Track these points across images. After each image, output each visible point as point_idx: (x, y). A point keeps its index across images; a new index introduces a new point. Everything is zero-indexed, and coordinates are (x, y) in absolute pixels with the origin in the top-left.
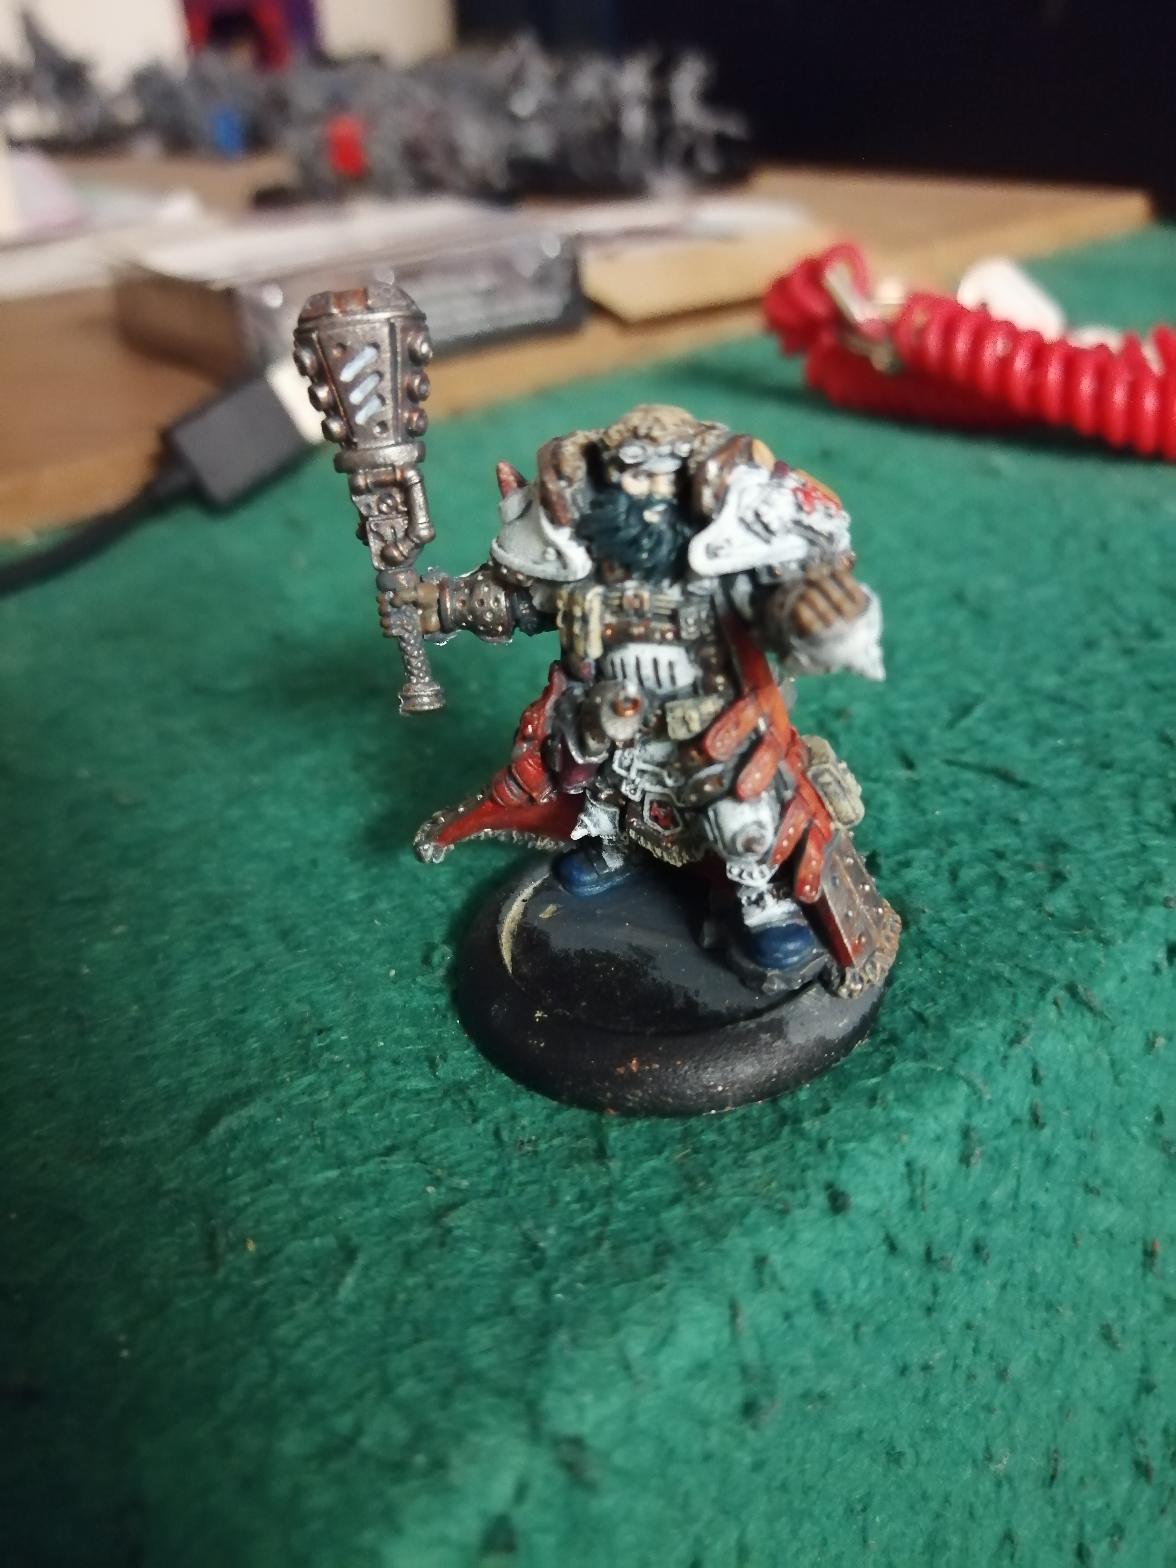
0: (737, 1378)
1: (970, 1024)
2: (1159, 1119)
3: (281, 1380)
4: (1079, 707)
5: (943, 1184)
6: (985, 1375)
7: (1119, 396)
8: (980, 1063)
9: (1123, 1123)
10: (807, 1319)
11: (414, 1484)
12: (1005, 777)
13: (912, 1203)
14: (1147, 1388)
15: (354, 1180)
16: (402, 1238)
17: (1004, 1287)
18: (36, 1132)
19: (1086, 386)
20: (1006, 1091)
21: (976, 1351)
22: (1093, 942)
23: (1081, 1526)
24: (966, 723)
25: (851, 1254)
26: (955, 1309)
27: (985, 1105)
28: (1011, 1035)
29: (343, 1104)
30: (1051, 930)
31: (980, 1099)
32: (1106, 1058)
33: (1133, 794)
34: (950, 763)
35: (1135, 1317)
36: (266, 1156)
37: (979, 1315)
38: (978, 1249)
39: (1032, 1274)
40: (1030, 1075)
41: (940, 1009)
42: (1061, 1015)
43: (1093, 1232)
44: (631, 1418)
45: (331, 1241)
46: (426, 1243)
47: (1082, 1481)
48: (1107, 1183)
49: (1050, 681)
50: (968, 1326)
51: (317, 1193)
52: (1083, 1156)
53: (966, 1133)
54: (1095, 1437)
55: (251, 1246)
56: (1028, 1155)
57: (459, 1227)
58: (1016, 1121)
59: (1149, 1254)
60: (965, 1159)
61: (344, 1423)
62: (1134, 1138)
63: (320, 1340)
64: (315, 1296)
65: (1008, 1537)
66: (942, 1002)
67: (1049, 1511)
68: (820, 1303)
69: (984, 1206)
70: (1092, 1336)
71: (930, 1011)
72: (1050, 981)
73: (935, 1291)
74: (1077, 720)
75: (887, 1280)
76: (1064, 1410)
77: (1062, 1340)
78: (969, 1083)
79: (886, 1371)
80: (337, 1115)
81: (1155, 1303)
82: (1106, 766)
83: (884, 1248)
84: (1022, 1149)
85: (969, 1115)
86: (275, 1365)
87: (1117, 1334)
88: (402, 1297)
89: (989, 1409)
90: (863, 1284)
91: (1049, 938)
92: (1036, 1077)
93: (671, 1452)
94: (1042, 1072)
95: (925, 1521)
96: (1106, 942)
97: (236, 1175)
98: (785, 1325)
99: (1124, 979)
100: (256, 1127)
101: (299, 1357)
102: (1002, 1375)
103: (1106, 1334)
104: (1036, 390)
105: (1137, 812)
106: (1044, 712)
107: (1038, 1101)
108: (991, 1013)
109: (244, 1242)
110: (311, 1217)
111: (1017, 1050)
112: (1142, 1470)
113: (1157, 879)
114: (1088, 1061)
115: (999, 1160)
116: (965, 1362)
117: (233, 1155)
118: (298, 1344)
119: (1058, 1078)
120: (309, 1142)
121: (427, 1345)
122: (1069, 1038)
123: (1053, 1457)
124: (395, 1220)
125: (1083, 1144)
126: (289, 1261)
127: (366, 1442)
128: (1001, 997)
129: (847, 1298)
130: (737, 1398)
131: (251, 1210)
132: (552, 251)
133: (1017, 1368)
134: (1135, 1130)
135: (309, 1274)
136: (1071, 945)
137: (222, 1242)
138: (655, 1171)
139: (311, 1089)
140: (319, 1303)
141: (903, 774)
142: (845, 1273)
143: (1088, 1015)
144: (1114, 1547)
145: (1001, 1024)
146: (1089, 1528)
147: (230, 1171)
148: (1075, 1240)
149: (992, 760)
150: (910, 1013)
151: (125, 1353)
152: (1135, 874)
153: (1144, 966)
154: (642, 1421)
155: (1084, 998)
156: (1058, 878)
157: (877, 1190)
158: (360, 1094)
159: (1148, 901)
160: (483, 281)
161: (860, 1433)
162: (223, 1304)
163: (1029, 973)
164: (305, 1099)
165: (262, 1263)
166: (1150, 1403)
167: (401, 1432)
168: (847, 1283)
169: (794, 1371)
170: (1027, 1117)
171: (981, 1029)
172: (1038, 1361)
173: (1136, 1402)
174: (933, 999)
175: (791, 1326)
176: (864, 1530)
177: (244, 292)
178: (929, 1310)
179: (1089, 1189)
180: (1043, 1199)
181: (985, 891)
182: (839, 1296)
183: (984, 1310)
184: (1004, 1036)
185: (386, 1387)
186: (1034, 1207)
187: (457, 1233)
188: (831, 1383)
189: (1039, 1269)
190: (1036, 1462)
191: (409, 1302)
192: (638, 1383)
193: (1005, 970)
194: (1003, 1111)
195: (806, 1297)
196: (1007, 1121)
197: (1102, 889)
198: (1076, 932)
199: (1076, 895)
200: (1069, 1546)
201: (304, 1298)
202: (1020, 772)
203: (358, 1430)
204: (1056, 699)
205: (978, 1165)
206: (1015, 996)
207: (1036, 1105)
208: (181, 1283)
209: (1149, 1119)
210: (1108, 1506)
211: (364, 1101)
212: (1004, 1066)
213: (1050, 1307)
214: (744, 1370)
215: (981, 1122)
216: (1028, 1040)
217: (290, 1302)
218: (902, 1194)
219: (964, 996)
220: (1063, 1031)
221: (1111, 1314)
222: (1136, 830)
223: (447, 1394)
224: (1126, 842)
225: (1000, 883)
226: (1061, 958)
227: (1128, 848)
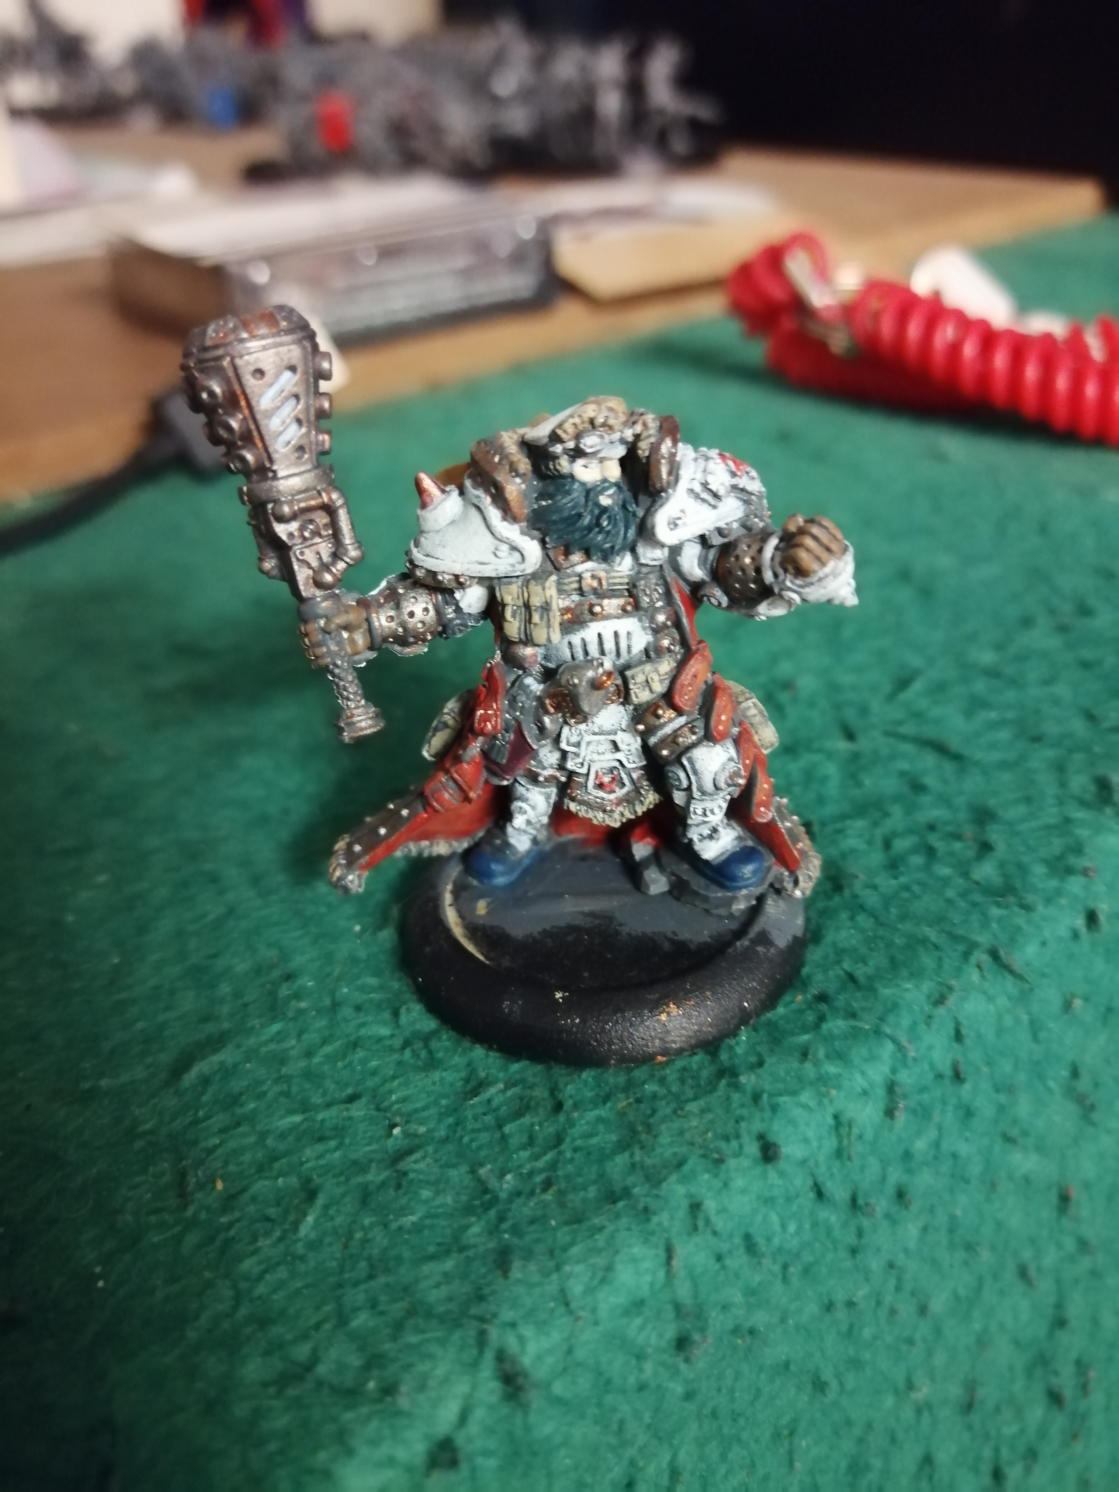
0: (671, 1315)
1: (898, 986)
2: (1075, 1073)
3: (243, 1311)
4: (1013, 682)
5: (869, 1135)
6: (906, 1310)
7: (1062, 383)
8: (906, 1022)
9: (1041, 1078)
10: (738, 1260)
11: (364, 1410)
12: (940, 748)
13: (839, 1153)
14: (1060, 1323)
15: (317, 1126)
16: (360, 1179)
17: (925, 1229)
18: (21, 1074)
19: (1031, 372)
20: (930, 1048)
21: (898, 1289)
22: (1016, 909)
23: (997, 1450)
24: (907, 695)
25: (781, 1200)
26: (879, 1250)
27: (910, 1062)
28: (936, 995)
29: (309, 1054)
30: (978, 897)
31: (905, 1056)
32: (1025, 1017)
33: (1060, 768)
34: (888, 734)
35: (1050, 1258)
36: (234, 1100)
37: (902, 1256)
38: (901, 1195)
39: (953, 1218)
40: (952, 1033)
41: (870, 970)
42: (983, 977)
43: (1010, 1178)
44: (570, 1351)
45: (294, 1181)
46: (384, 1184)
47: (998, 1409)
48: (1025, 1134)
49: (987, 657)
50: (891, 1265)
51: (282, 1136)
52: (1001, 1109)
53: (891, 1088)
54: (1011, 1368)
55: (220, 1185)
56: (950, 1108)
57: (415, 1171)
58: (939, 1076)
59: (1064, 1199)
60: (890, 1113)
61: (302, 1352)
62: (1051, 1092)
63: (281, 1273)
64: (278, 1233)
65: (928, 1460)
66: (872, 963)
67: (966, 1436)
68: (750, 1245)
69: (907, 1156)
70: (1010, 1275)
71: (861, 972)
72: (972, 946)
73: (860, 1233)
74: (1010, 695)
75: (815, 1225)
76: (982, 1342)
77: (980, 1279)
78: (894, 1041)
79: (813, 1308)
80: (302, 1064)
81: (1070, 1244)
82: (1037, 739)
83: (812, 1195)
84: (944, 1102)
85: (894, 1071)
86: (238, 1298)
87: (1032, 1272)
88: (358, 1235)
89: (910, 1342)
90: (792, 1228)
91: (974, 904)
92: (958, 1036)
93: (608, 1382)
94: (964, 1031)
95: (848, 1446)
96: (1027, 908)
97: (207, 1118)
98: (717, 1266)
99: (1044, 944)
100: (227, 1072)
101: (261, 1289)
102: (923, 1310)
103: (1023, 1273)
104: (985, 377)
105: (1063, 784)
106: (980, 686)
107: (961, 1059)
108: (917, 975)
109: (214, 1182)
110: (276, 1159)
111: (941, 1011)
112: (1055, 1398)
113: (1078, 849)
114: (1008, 1021)
115: (922, 1113)
116: (888, 1299)
117: (205, 1098)
118: (260, 1277)
119: (979, 1036)
120: (277, 1089)
121: (382, 1280)
122: (990, 999)
123: (971, 1386)
124: (355, 1163)
125: (1002, 1098)
126: (254, 1199)
127: (321, 1369)
128: (927, 960)
129: (776, 1241)
130: (670, 1332)
131: (219, 1151)
132: (527, 233)
133: (938, 1304)
134: (1052, 1084)
135: (272, 1212)
136: (995, 912)
137: (192, 1180)
138: (600, 1120)
139: (279, 1037)
140: (281, 1239)
141: (842, 745)
142: (774, 1218)
143: (1009, 978)
144: (1028, 1470)
145: (927, 986)
146: (1004, 1452)
147: (201, 1113)
148: (993, 1186)
149: (929, 731)
150: (842, 973)
151: (101, 1284)
152: (1057, 845)
153: (1063, 931)
154: (580, 1354)
155: (1005, 961)
156: (985, 848)
157: (806, 1141)
158: (325, 1042)
159: (1070, 871)
160: (462, 261)
161: (787, 1365)
162: (192, 1239)
163: (955, 938)
164: (272, 1047)
165: (229, 1200)
166: (1063, 1337)
167: (355, 1361)
168: (777, 1227)
169: (725, 1308)
170: (949, 1073)
171: (907, 990)
172: (957, 1298)
173: (1051, 1334)
174: (864, 961)
175: (724, 1267)
176: (790, 1453)
177: (233, 267)
178: (854, 1251)
179: (1008, 1139)
180: (964, 1149)
181: (917, 860)
182: (769, 1239)
183: (906, 1251)
184: (929, 997)
185: (342, 1320)
186: (955, 1156)
187: (412, 1176)
188: (760, 1319)
189: (959, 1213)
190: (955, 1391)
191: (365, 1241)
192: (577, 1319)
193: (931, 934)
194: (926, 1067)
195: (738, 1240)
196: (931, 1076)
197: (1026, 859)
198: (1000, 899)
199: (1002, 865)
200: (986, 1469)
201: (267, 1234)
202: (955, 744)
203: (314, 1359)
204: (992, 673)
205: (901, 1117)
206: (940, 959)
207: (958, 1062)
208: (153, 1219)
209: (1065, 1073)
210: (1022, 1431)
211: (328, 1049)
212: (928, 1025)
213: (970, 1247)
214: (678, 1308)
215: (906, 1078)
216: (951, 1000)
217: (255, 1238)
218: (830, 1144)
219: (893, 960)
220: (985, 993)
221: (1027, 1255)
222: (1060, 802)
223: (398, 1327)
224: (1051, 815)
225: (931, 852)
226: (985, 924)
227: (1052, 821)
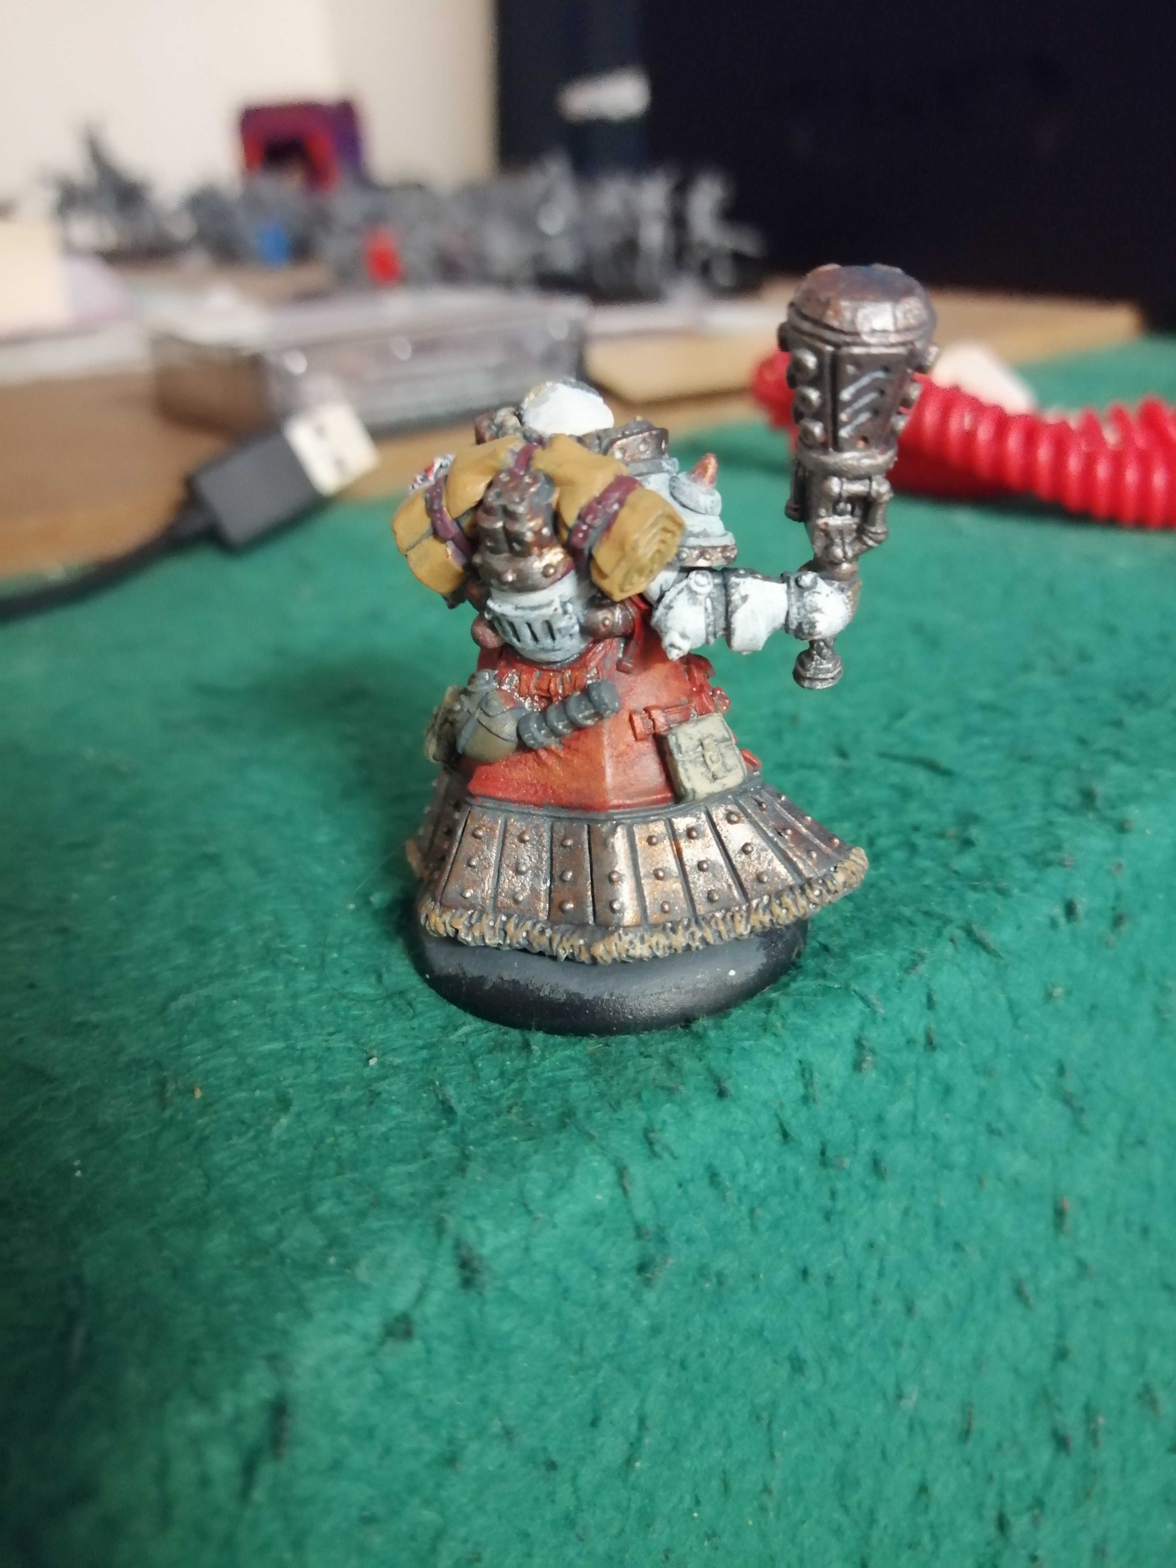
0: (631, 1233)
1: (869, 953)
2: (1061, 1071)
3: (213, 1196)
4: (1009, 714)
5: (836, 1083)
6: (892, 1306)
7: (1074, 464)
8: (877, 984)
9: (1026, 1070)
10: (701, 1191)
11: (325, 1280)
12: (932, 767)
13: (806, 1099)
14: (1062, 1354)
15: (297, 1053)
16: (335, 1096)
17: (906, 1212)
18: (17, 1015)
19: (1044, 453)
20: (901, 1010)
21: (881, 1274)
22: (992, 893)
23: (1001, 1495)
24: (901, 724)
25: (746, 1137)
26: (857, 1224)
27: (879, 1020)
28: (908, 964)
29: (295, 996)
30: (955, 883)
31: (874, 1012)
32: (1002, 998)
33: (1048, 783)
34: (883, 755)
35: (1048, 1279)
36: (220, 1028)
37: (883, 1238)
38: (876, 1166)
39: (936, 1207)
40: (924, 1000)
41: (843, 942)
42: (956, 949)
43: (999, 1177)
44: (527, 1249)
45: (270, 1094)
46: (357, 1103)
47: (999, 1446)
48: (1012, 1129)
49: (985, 694)
50: (871, 1245)
51: (263, 1057)
52: (982, 1094)
53: (859, 1043)
54: (1012, 1401)
55: (198, 1094)
56: (925, 1080)
57: (388, 1092)
58: (910, 1042)
59: (1060, 1214)
60: (857, 1066)
61: (269, 1230)
62: (1036, 1086)
63: (252, 1167)
64: (251, 1133)
65: (923, 1489)
66: (846, 936)
67: (966, 1471)
68: (713, 1177)
69: (880, 1119)
70: (1004, 1291)
71: (835, 943)
72: (947, 921)
73: (833, 1195)
74: (1006, 724)
75: (781, 1169)
76: (978, 1363)
77: (972, 1285)
78: (864, 999)
79: (785, 1273)
80: (287, 1004)
81: (1069, 1267)
82: (1026, 759)
83: (778, 1137)
84: (918, 1071)
85: (862, 1027)
86: (209, 1185)
87: (1029, 1289)
88: (330, 1140)
89: (898, 1344)
90: (758, 1166)
91: (951, 889)
92: (930, 1003)
93: (566, 1290)
94: (936, 998)
95: (835, 1452)
96: (1003, 892)
97: (190, 1042)
98: (679, 1192)
99: (1019, 927)
100: (213, 1005)
101: (231, 1180)
102: (910, 1309)
103: (1019, 1292)
104: (999, 459)
105: (1048, 794)
106: (975, 718)
107: (933, 1026)
108: (890, 944)
109: (193, 1092)
110: (254, 1075)
111: (913, 977)
112: (1061, 1442)
113: (1058, 848)
114: (983, 997)
115: (895, 1075)
116: (870, 1285)
117: (190, 1027)
118: (232, 1168)
119: (953, 1009)
120: (260, 1021)
121: (349, 1175)
122: (965, 973)
123: (967, 1411)
124: (330, 1084)
125: (983, 1082)
126: (230, 1106)
127: (284, 1246)
128: (900, 931)
129: (741, 1180)
130: (631, 1252)
131: (201, 1067)
132: (560, 333)
133: (926, 1307)
134: (1037, 1079)
135: (247, 1116)
136: (972, 895)
137: (171, 1087)
138: (573, 1059)
139: (265, 982)
140: (255, 1138)
141: (835, 761)
142: (739, 1157)
143: (984, 954)
144: (1035, 1523)
145: (898, 955)
146: (1010, 1498)
147: (186, 1038)
148: (980, 1181)
149: (921, 752)
150: (817, 945)
151: (78, 1173)
152: (1037, 843)
153: (1041, 918)
154: (538, 1255)
155: (978, 935)
156: (967, 843)
157: (771, 1082)
158: (312, 990)
159: (1048, 864)
160: (494, 358)
161: (760, 1332)
162: (169, 1136)
163: (928, 914)
164: (259, 989)
165: (206, 1106)
166: (1067, 1373)
167: (319, 1241)
168: (741, 1165)
169: (689, 1241)
170: (921, 1039)
171: (879, 957)
172: (948, 1305)
173: (1053, 1368)
174: (838, 934)
175: (686, 1193)
176: (770, 1443)
177: (271, 359)
178: (828, 1216)
179: (992, 1131)
180: (946, 1131)
181: (899, 855)
182: (734, 1176)
183: (887, 1233)
184: (901, 964)
185: (308, 1205)
186: (935, 1137)
187: (384, 1096)
188: (725, 1262)
189: (943, 1203)
190: (950, 1414)
191: (335, 1145)
192: (536, 1219)
193: (907, 911)
194: (898, 1030)
195: (701, 1171)
196: (902, 1040)
197: (1005, 854)
198: (976, 883)
199: (982, 858)
200: (991, 1514)
201: (240, 1135)
202: (945, 762)
203: (280, 1236)
204: (987, 707)
205: (871, 1075)
206: (914, 933)
207: (930, 1028)
208: (132, 1119)
209: (1052, 1070)
210: (1028, 1477)
211: (314, 996)
212: (899, 989)
213: (958, 1247)
214: (640, 1232)
215: (873, 1035)
216: (922, 968)
217: (228, 1137)
218: (798, 1089)
219: (867, 934)
220: (958, 965)
221: (1024, 1271)
222: (1045, 808)
223: (362, 1214)
224: (1034, 818)
225: (913, 848)
226: (961, 905)
227: (1033, 823)
